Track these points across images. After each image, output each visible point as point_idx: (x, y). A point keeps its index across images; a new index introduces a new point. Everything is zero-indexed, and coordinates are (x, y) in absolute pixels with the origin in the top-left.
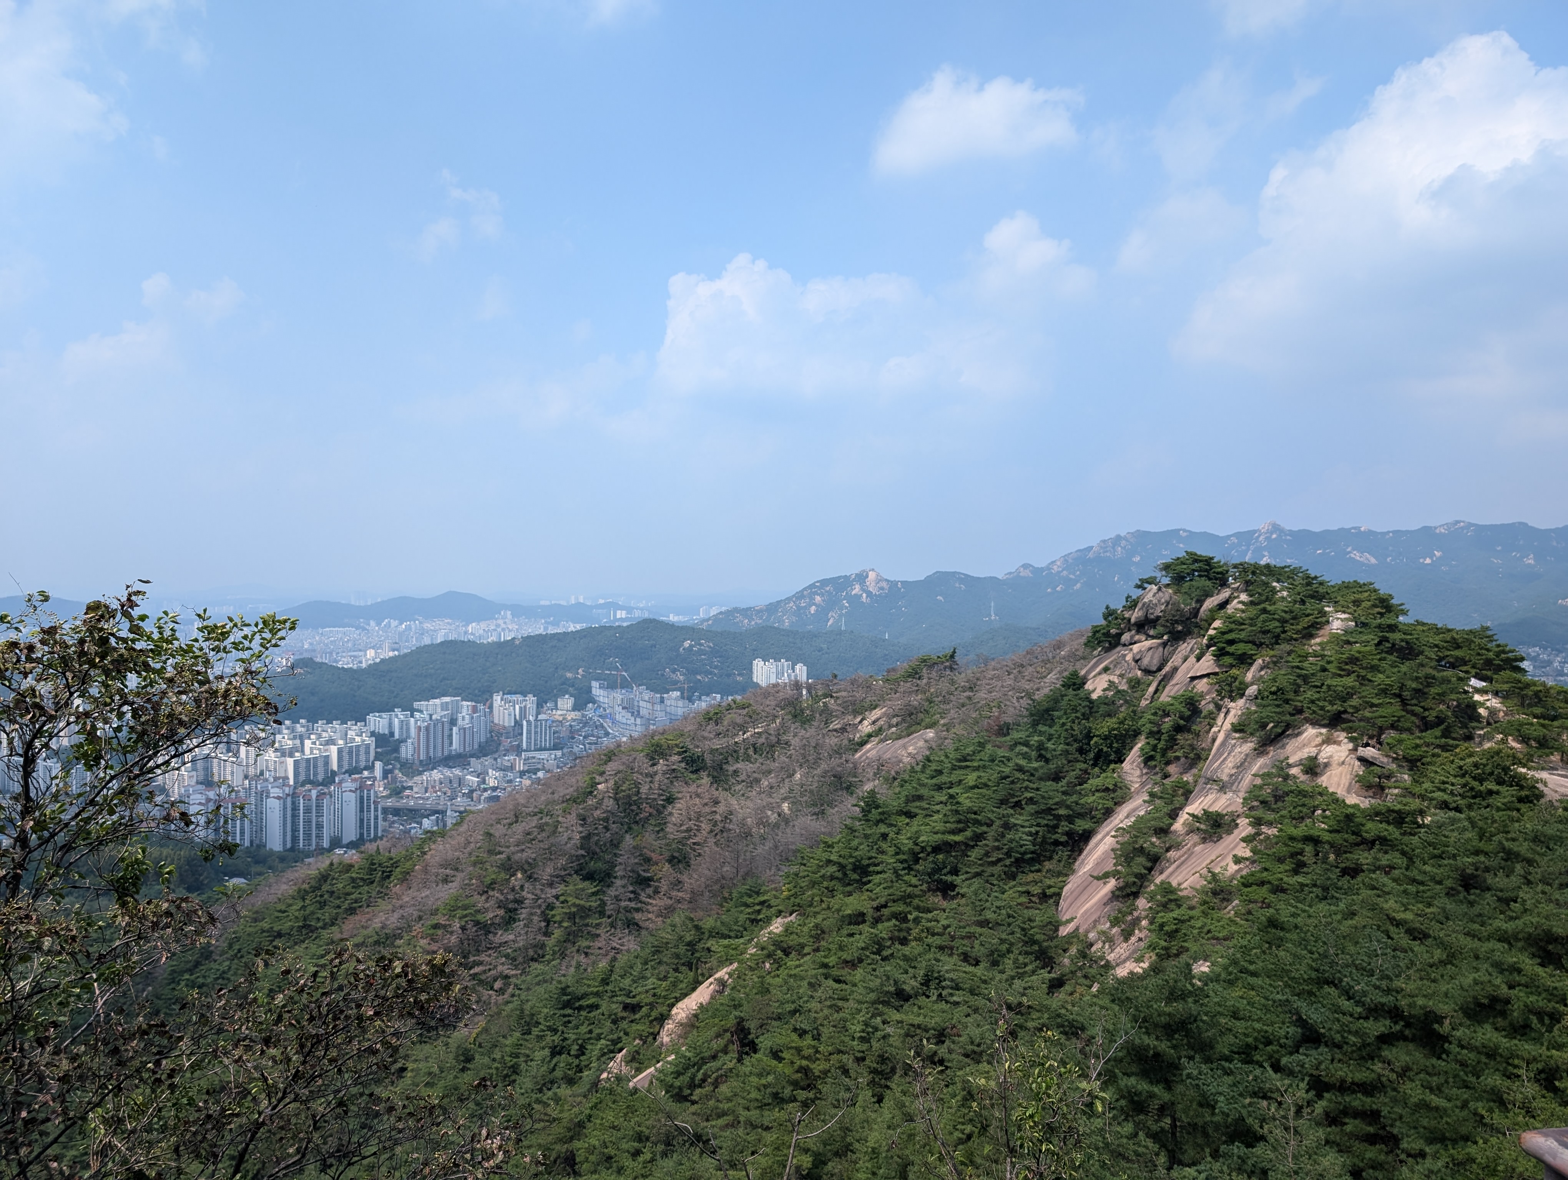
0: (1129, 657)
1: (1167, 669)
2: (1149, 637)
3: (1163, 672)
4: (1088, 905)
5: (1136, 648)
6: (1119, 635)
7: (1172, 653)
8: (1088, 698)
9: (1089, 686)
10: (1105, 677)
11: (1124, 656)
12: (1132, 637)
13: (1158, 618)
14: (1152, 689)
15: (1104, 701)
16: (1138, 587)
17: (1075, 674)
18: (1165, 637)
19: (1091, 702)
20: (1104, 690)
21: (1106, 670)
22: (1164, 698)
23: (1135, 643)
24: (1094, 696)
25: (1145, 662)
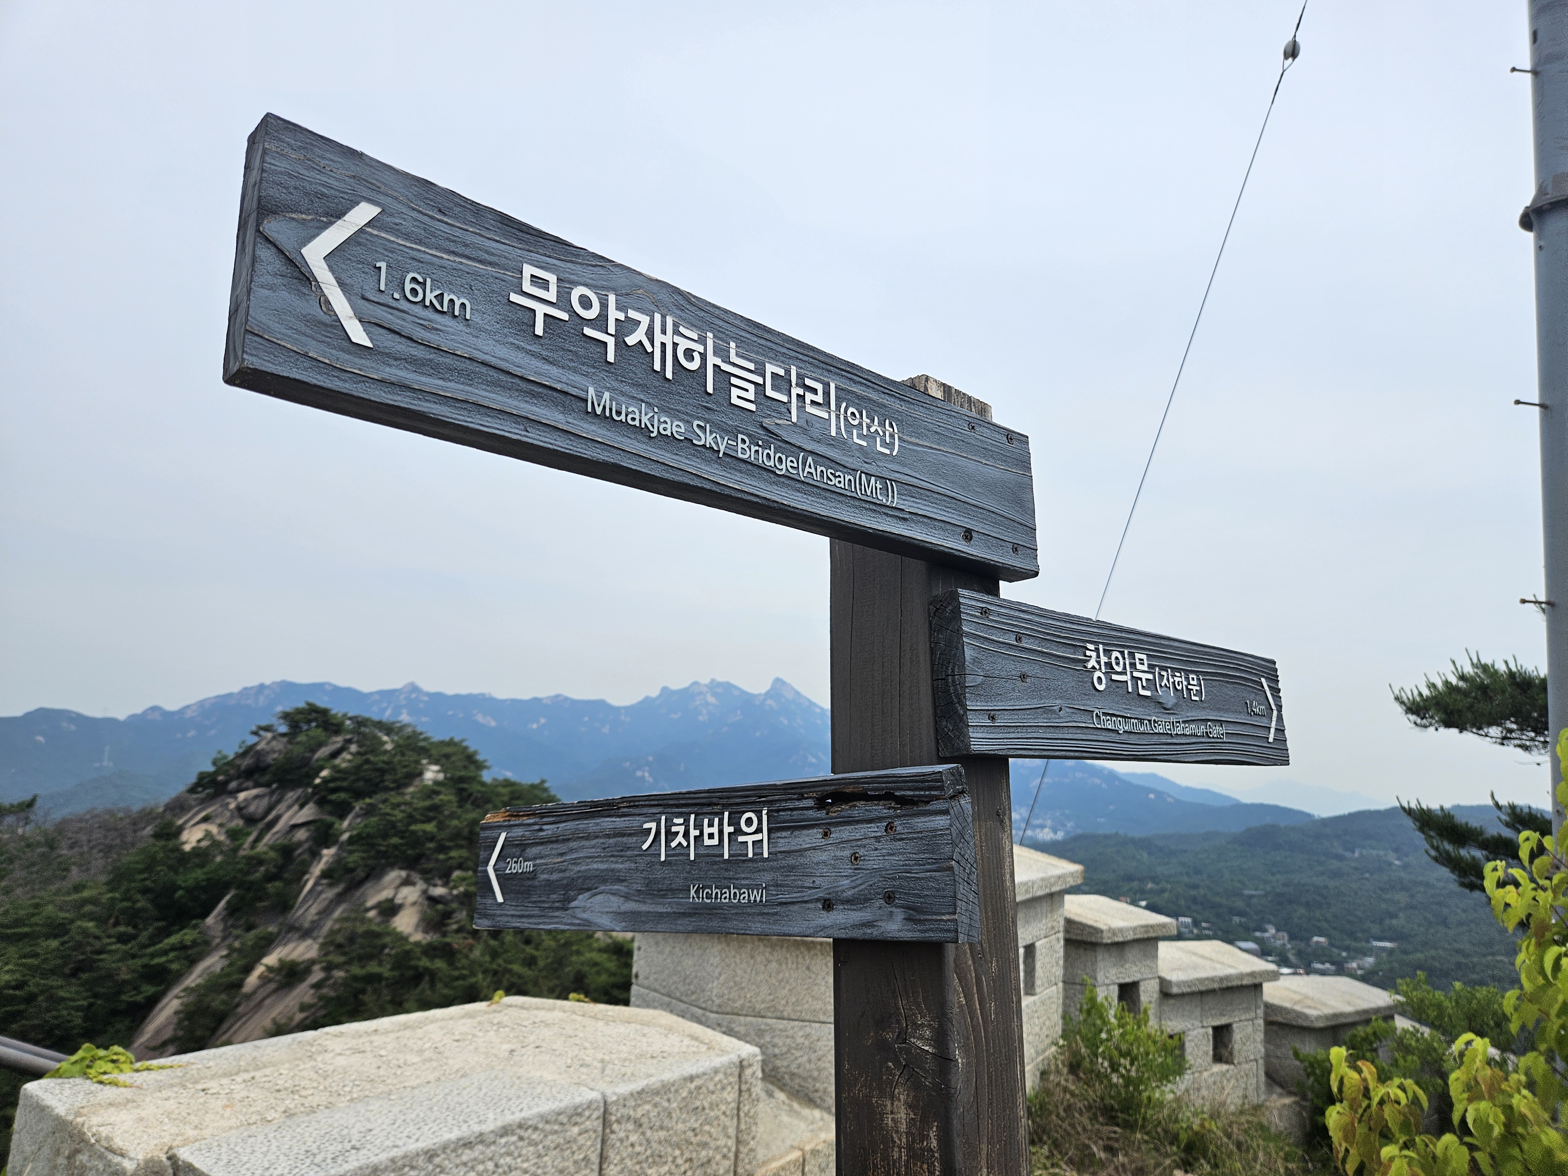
0: (232, 806)
1: (270, 817)
2: (257, 785)
3: (267, 820)
5: (242, 796)
6: (226, 783)
7: (278, 802)
8: (177, 849)
9: (185, 836)
10: (204, 826)
11: (228, 804)
12: (240, 785)
13: (269, 766)
14: (251, 838)
15: (197, 852)
16: (255, 733)
17: (170, 824)
18: (274, 786)
19: (184, 853)
20: (199, 841)
21: (206, 819)
22: (261, 847)
23: (242, 791)
24: (188, 848)
25: (251, 809)
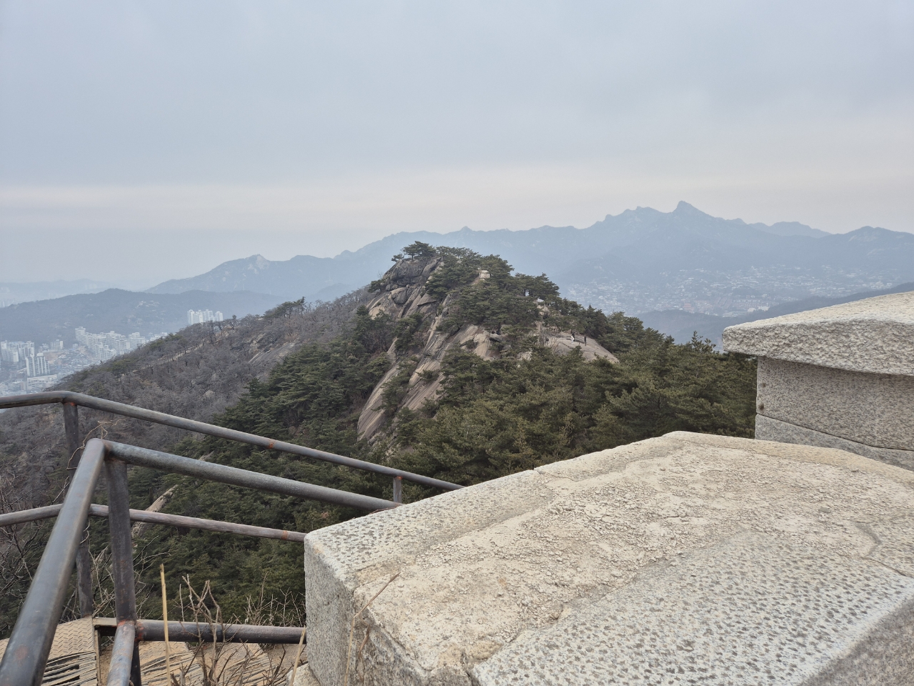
0: (390, 297)
1: (408, 302)
2: (399, 286)
3: (406, 303)
4: (371, 424)
5: (393, 292)
6: (385, 286)
7: (410, 294)
8: (369, 319)
9: (371, 313)
10: (378, 308)
11: (388, 296)
12: (391, 287)
13: (403, 276)
14: (401, 313)
15: (377, 320)
16: (393, 260)
17: (363, 307)
18: (407, 286)
19: (372, 321)
20: (377, 315)
21: (379, 304)
22: (406, 317)
23: (393, 289)
24: (373, 318)
25: (398, 298)
